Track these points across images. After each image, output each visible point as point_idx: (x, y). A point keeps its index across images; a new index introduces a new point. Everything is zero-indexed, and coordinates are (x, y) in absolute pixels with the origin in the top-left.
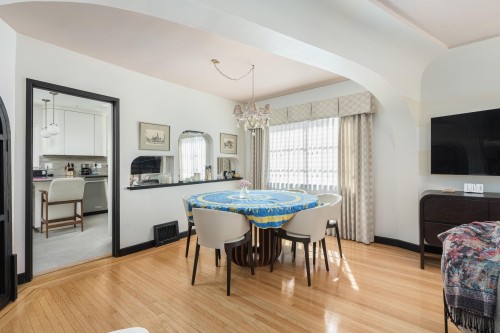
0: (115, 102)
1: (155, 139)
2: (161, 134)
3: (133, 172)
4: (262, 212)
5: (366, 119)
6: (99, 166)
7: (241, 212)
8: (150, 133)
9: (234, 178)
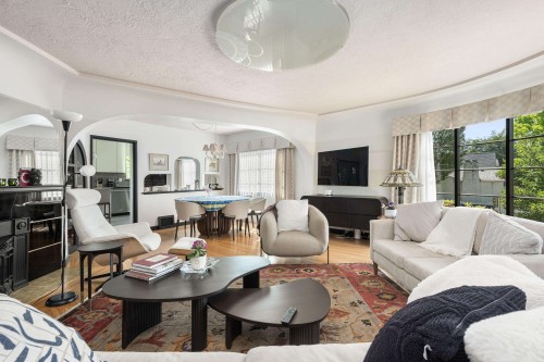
0: (134, 144)
1: (159, 164)
2: (163, 160)
3: (146, 185)
4: (208, 203)
5: (289, 151)
6: (121, 180)
7: (198, 203)
8: (156, 160)
9: (216, 189)
